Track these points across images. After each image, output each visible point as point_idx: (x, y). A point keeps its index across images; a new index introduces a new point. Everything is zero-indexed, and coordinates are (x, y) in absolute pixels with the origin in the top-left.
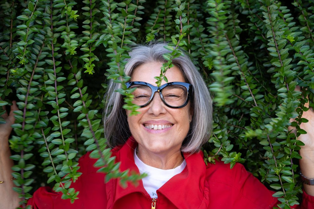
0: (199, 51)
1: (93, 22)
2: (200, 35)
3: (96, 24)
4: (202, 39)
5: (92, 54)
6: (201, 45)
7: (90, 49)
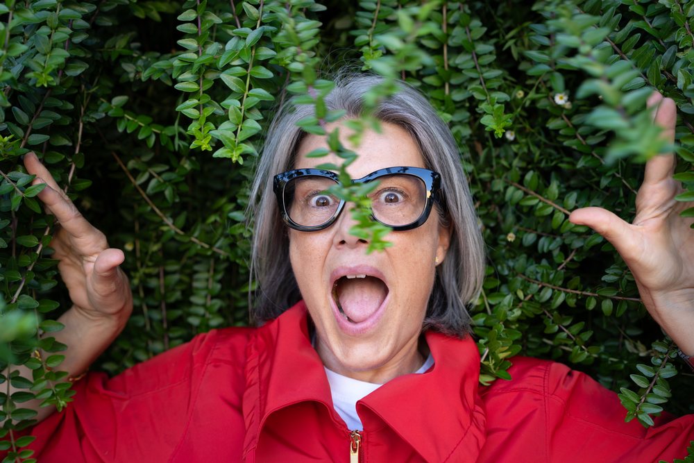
0: (471, 89)
1: (204, 15)
2: (474, 48)
3: (211, 21)
4: (478, 56)
5: (207, 98)
6: (477, 72)
7: (199, 85)
